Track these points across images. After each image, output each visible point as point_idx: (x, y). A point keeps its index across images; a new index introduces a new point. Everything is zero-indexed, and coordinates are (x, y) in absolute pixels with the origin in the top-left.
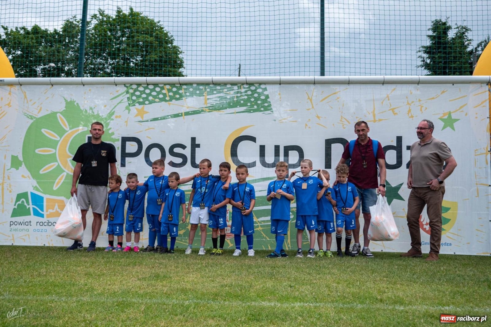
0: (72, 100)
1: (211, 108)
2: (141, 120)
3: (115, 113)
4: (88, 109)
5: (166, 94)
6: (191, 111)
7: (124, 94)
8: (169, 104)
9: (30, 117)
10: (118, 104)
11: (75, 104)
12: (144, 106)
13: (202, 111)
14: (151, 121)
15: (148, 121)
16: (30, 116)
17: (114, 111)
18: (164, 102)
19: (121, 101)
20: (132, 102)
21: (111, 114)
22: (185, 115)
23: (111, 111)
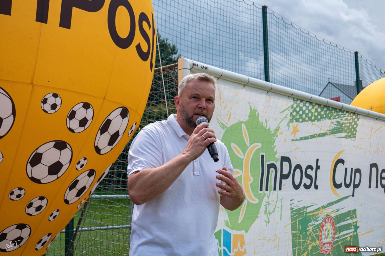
0: (255, 108)
1: (331, 131)
2: (293, 138)
3: (280, 129)
4: (264, 122)
5: (313, 113)
6: (322, 134)
7: (289, 109)
8: (313, 124)
9: (222, 127)
10: (284, 118)
11: (257, 113)
12: (298, 124)
13: (327, 134)
14: (299, 140)
15: (297, 140)
16: (222, 124)
17: (280, 127)
18: (310, 121)
19: (286, 116)
20: (292, 118)
21: (277, 130)
22: (318, 137)
23: (278, 126)
